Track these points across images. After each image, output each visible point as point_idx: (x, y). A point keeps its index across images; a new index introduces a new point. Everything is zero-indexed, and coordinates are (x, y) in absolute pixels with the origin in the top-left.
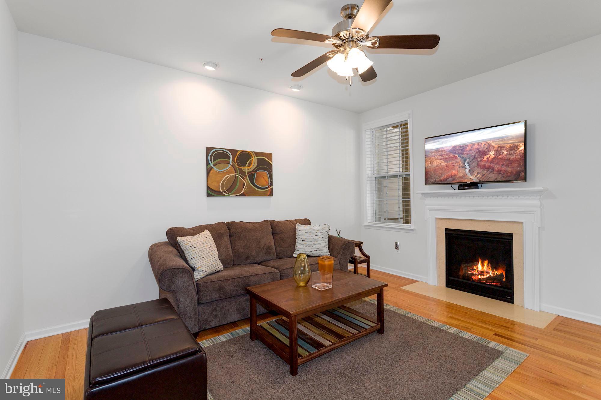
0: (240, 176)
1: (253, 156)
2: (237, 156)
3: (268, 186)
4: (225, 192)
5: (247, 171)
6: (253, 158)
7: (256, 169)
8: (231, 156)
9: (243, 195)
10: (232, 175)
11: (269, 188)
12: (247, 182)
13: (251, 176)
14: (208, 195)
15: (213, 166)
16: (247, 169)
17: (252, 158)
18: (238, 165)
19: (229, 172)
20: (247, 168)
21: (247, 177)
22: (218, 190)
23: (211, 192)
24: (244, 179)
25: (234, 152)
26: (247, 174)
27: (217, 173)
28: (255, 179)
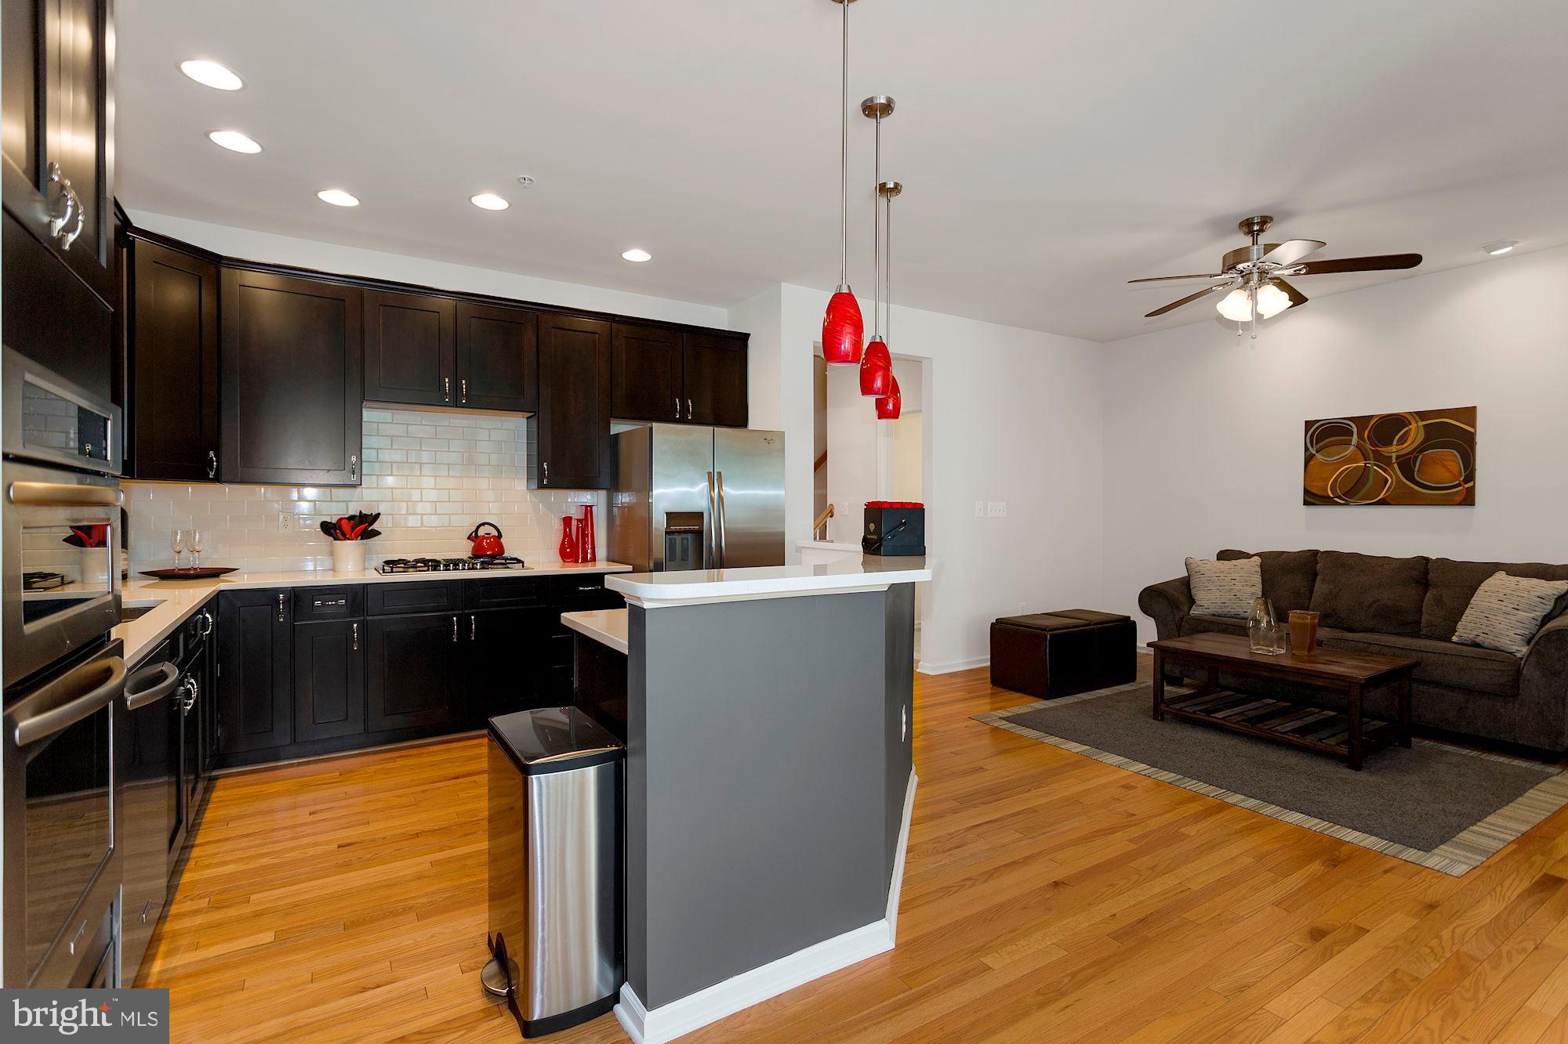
0: (1375, 465)
1: (1413, 422)
2: (1369, 427)
3: (1457, 482)
4: (1339, 497)
5: (1394, 456)
6: (1413, 426)
7: (1421, 448)
8: (1355, 430)
9: (1383, 502)
10: (1355, 465)
11: (1461, 488)
12: (1393, 477)
13: (1406, 465)
14: (1306, 503)
15: (1314, 452)
16: (1394, 450)
17: (1410, 427)
18: (1371, 445)
19: (1349, 460)
20: (1394, 448)
21: (1396, 466)
22: (1326, 495)
23: (1312, 498)
24: (1385, 471)
25: (1361, 421)
26: (1394, 460)
27: (1323, 464)
28: (1416, 469)
